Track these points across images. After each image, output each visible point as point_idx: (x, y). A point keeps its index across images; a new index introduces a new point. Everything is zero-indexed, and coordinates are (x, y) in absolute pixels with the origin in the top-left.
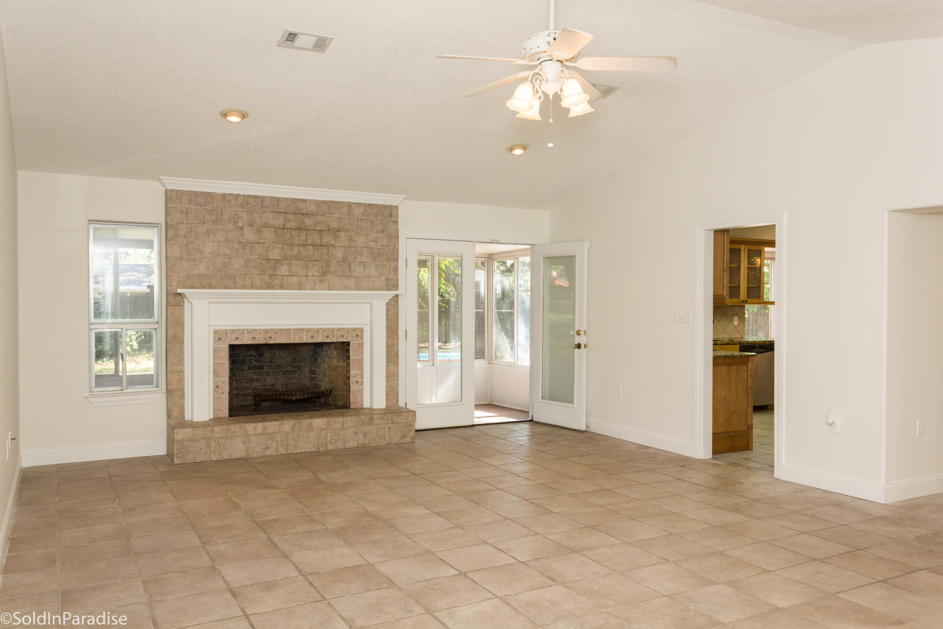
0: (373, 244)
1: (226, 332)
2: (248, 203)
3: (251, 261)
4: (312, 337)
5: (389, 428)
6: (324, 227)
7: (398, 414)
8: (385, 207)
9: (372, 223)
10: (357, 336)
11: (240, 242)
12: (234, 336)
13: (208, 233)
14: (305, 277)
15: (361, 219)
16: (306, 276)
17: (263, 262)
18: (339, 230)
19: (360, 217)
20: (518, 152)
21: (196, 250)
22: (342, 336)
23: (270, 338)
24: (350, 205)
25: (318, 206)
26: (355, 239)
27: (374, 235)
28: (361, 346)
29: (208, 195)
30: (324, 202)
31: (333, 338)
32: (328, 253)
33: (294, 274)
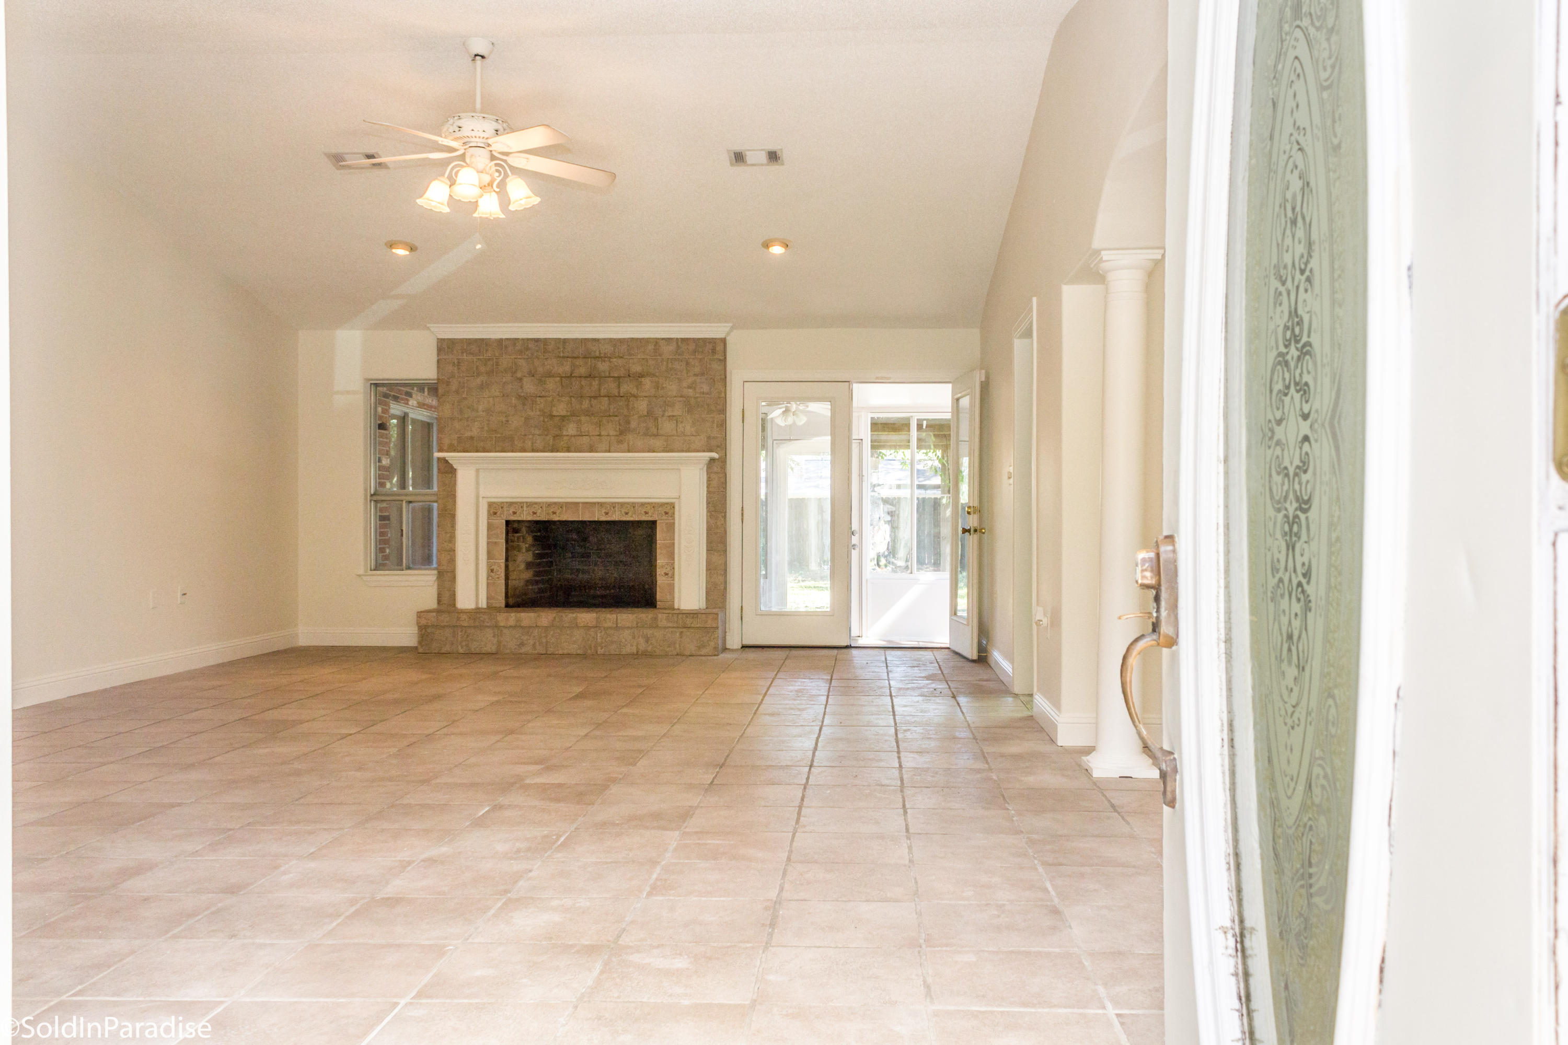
0: (690, 392)
1: (502, 505)
2: (527, 349)
3: (531, 418)
4: (607, 514)
5: (681, 633)
6: (622, 372)
7: (692, 615)
8: (705, 341)
9: (688, 364)
10: (666, 513)
11: (519, 397)
12: (512, 510)
13: (482, 387)
14: (598, 437)
15: (672, 359)
16: (599, 435)
17: (546, 420)
18: (641, 376)
19: (671, 357)
20: (777, 250)
21: (469, 408)
22: (646, 513)
23: (554, 513)
24: (656, 341)
25: (615, 346)
26: (664, 386)
27: (690, 380)
28: (671, 527)
29: (482, 344)
30: (622, 341)
31: (634, 516)
32: (628, 405)
33: (584, 434)
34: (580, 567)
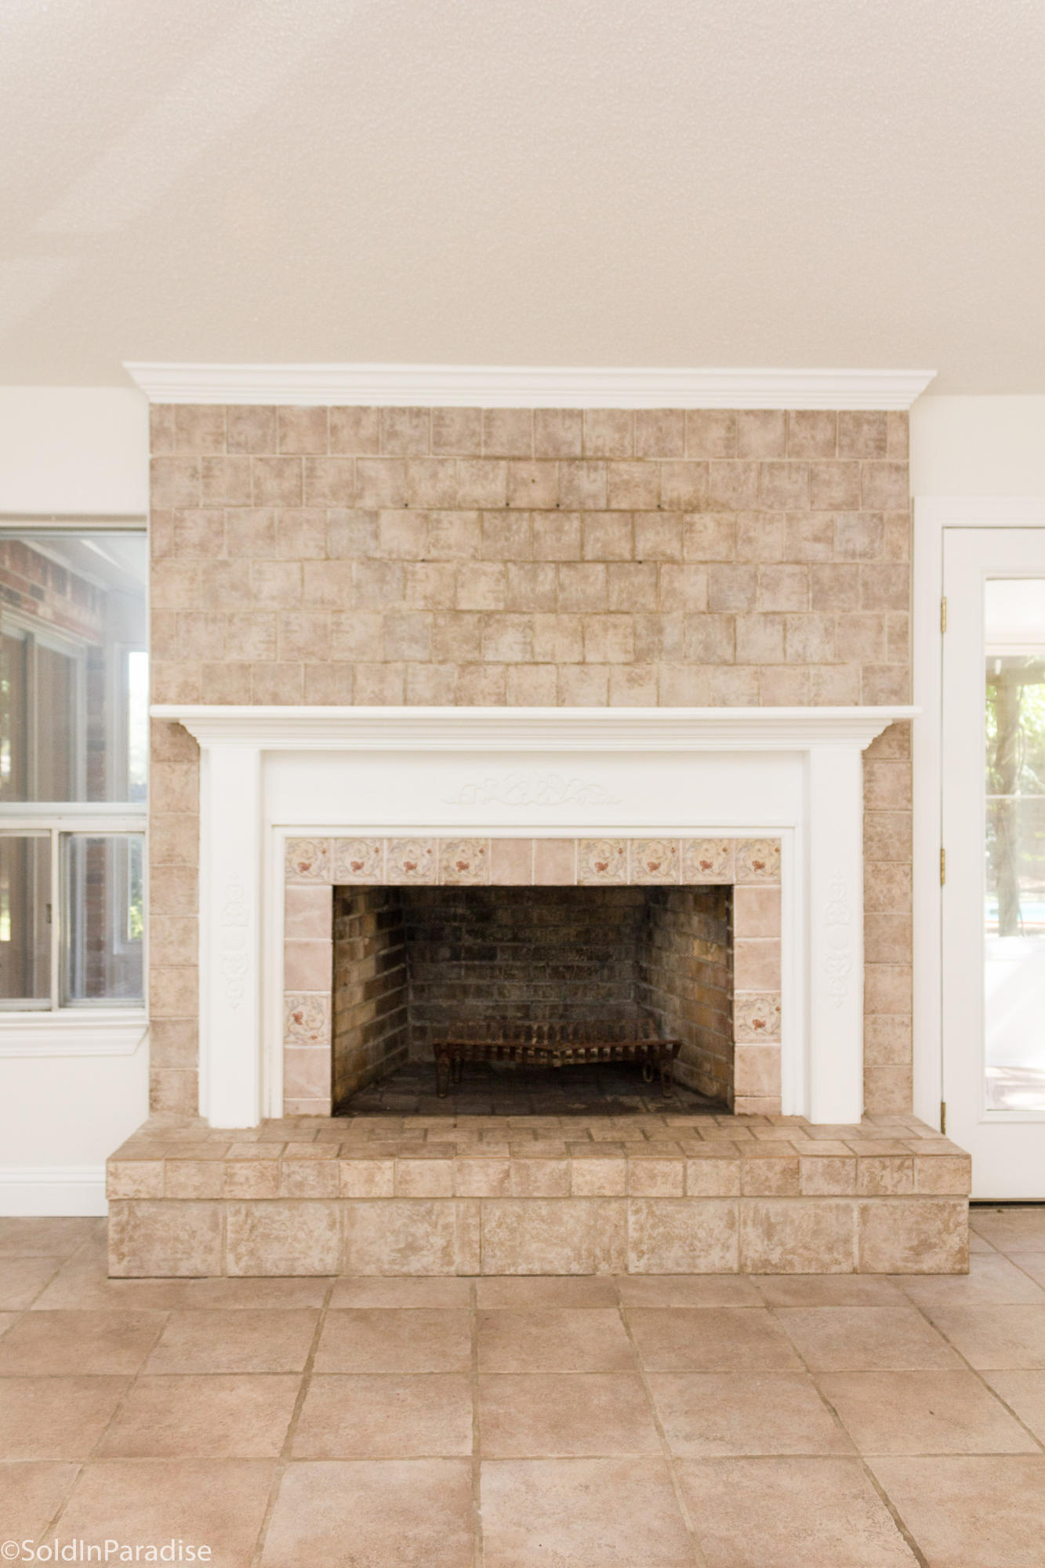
0: (819, 551)
1: (323, 846)
2: (393, 434)
3: (402, 618)
4: (602, 867)
5: (864, 1210)
6: (641, 499)
7: (897, 1162)
8: (858, 418)
9: (813, 477)
10: (759, 866)
11: (368, 560)
12: (349, 859)
13: (271, 534)
14: (577, 669)
15: (772, 465)
16: (582, 663)
17: (441, 621)
18: (694, 508)
19: (769, 460)
21: (234, 587)
22: (706, 866)
23: (463, 866)
24: (732, 420)
25: (621, 428)
26: (752, 534)
27: (821, 518)
28: (771, 900)
29: (272, 418)
30: (641, 417)
31: (673, 873)
32: (656, 585)
33: (540, 659)
34: (472, 981)
